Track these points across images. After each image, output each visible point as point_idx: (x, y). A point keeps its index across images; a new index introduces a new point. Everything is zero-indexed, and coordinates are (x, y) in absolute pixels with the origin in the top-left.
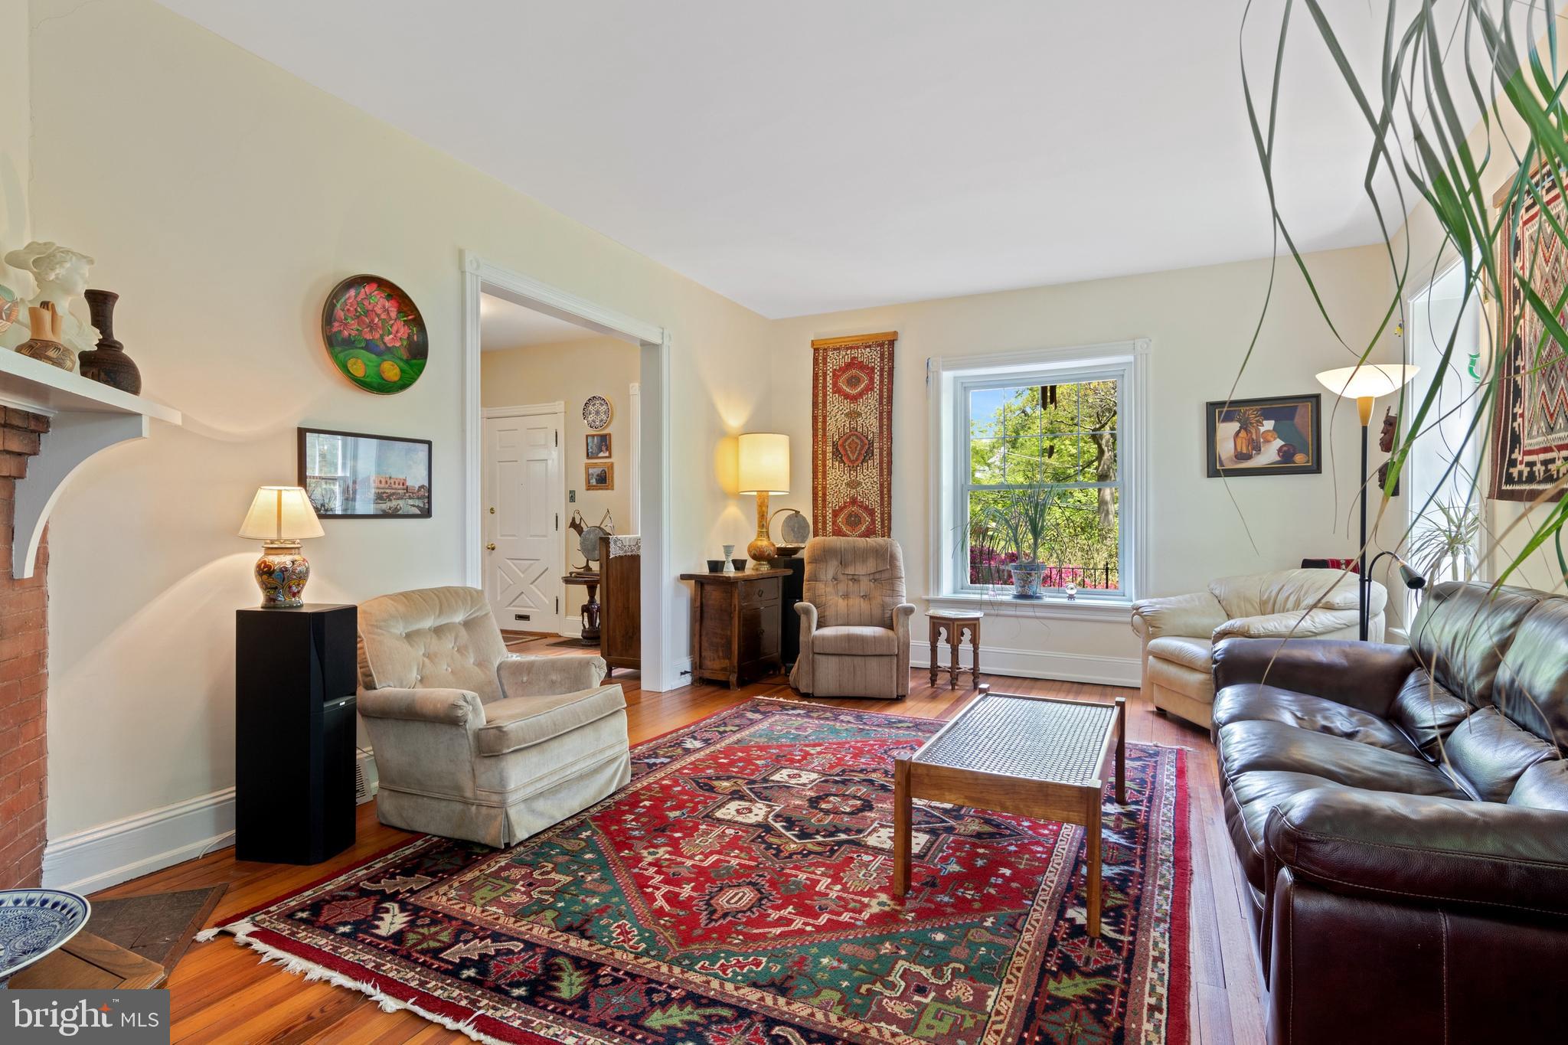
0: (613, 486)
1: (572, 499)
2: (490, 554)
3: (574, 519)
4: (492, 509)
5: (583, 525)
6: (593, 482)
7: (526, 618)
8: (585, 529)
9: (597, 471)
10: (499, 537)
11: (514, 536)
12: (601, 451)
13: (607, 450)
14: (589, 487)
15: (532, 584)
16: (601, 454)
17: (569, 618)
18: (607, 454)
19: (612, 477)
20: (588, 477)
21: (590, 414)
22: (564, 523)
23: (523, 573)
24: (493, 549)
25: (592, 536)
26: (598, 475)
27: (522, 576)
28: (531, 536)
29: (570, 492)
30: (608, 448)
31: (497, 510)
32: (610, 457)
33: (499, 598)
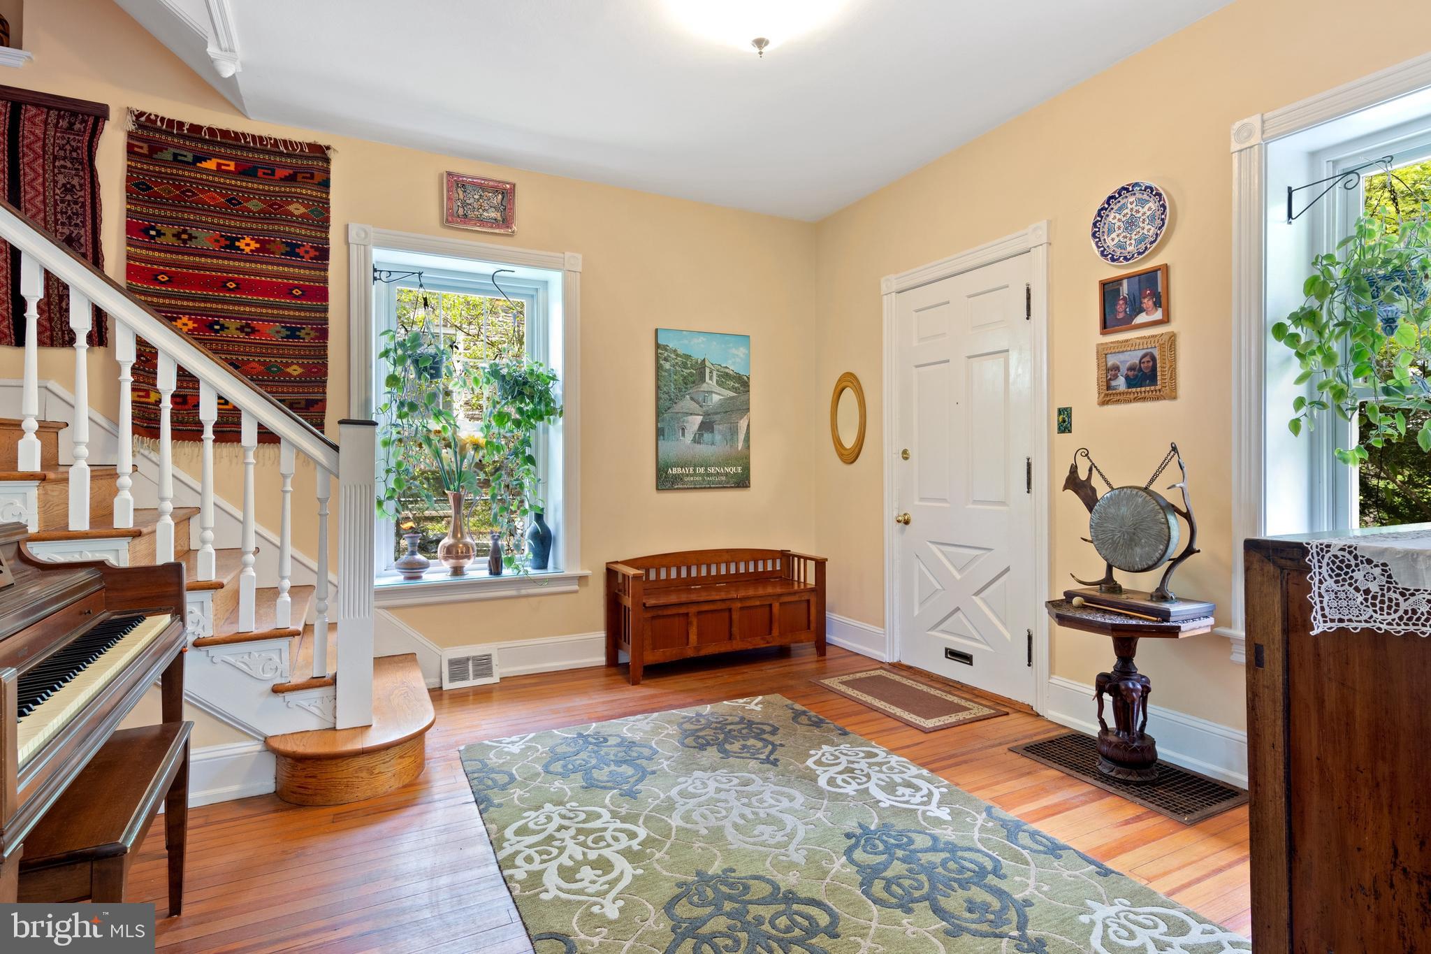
0: (1174, 389)
1: (1065, 425)
2: (902, 531)
3: (1074, 470)
4: (905, 452)
5: (1096, 482)
6: (1121, 382)
7: (966, 658)
8: (1102, 491)
9: (1133, 358)
10: (917, 503)
11: (944, 500)
12: (1141, 310)
13: (1158, 304)
14: (1108, 396)
15: (977, 594)
16: (1142, 318)
17: (1056, 680)
18: (1158, 315)
19: (1173, 370)
20: (1110, 373)
21: (1110, 231)
22: (1049, 477)
23: (960, 570)
24: (907, 522)
25: (1124, 510)
26: (1131, 369)
27: (958, 577)
28: (975, 502)
29: (1060, 411)
30: (1161, 301)
31: (913, 454)
32: (1166, 320)
33: (916, 613)
